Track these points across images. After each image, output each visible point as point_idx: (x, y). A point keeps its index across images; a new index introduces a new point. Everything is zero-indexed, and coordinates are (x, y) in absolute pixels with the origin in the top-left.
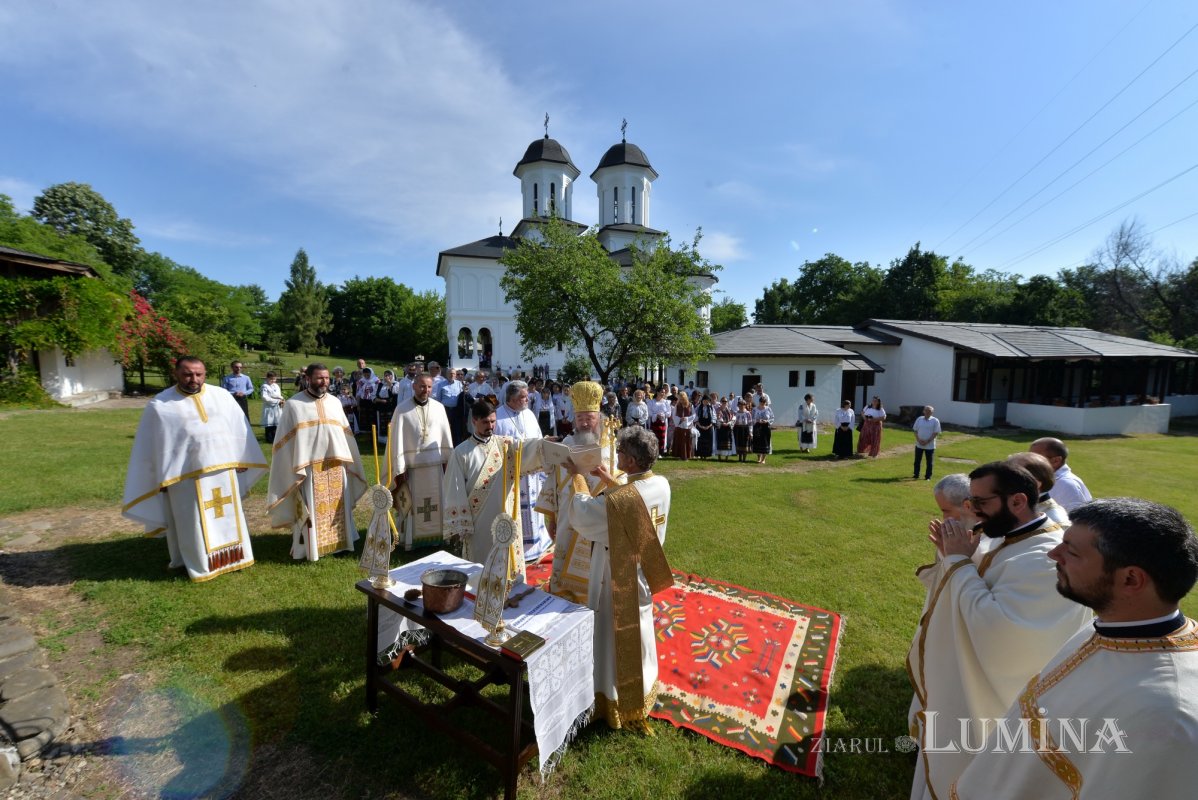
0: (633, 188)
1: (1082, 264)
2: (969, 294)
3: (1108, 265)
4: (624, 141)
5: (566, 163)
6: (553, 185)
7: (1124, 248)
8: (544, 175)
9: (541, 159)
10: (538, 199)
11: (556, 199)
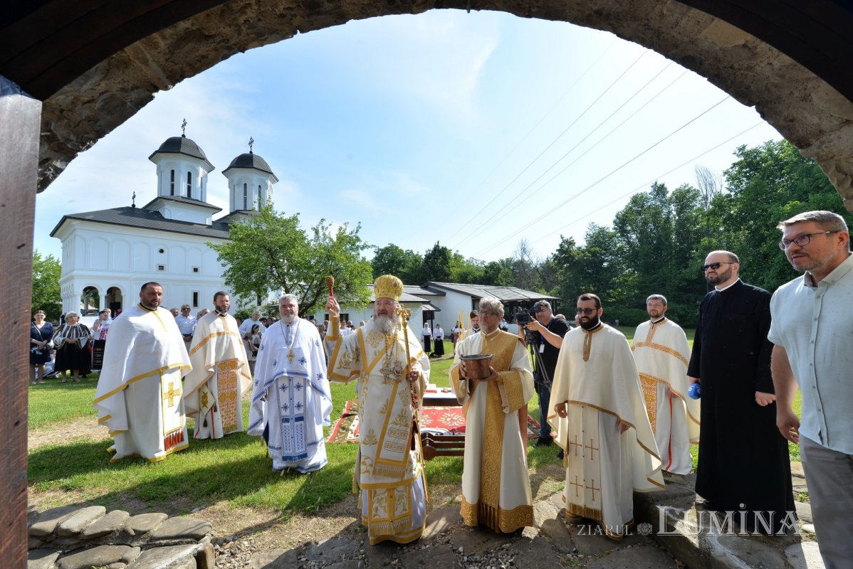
0: (260, 186)
1: (509, 257)
3: (517, 258)
4: (251, 152)
5: (204, 159)
6: (189, 174)
8: (182, 165)
9: (179, 152)
10: (175, 183)
11: (192, 185)
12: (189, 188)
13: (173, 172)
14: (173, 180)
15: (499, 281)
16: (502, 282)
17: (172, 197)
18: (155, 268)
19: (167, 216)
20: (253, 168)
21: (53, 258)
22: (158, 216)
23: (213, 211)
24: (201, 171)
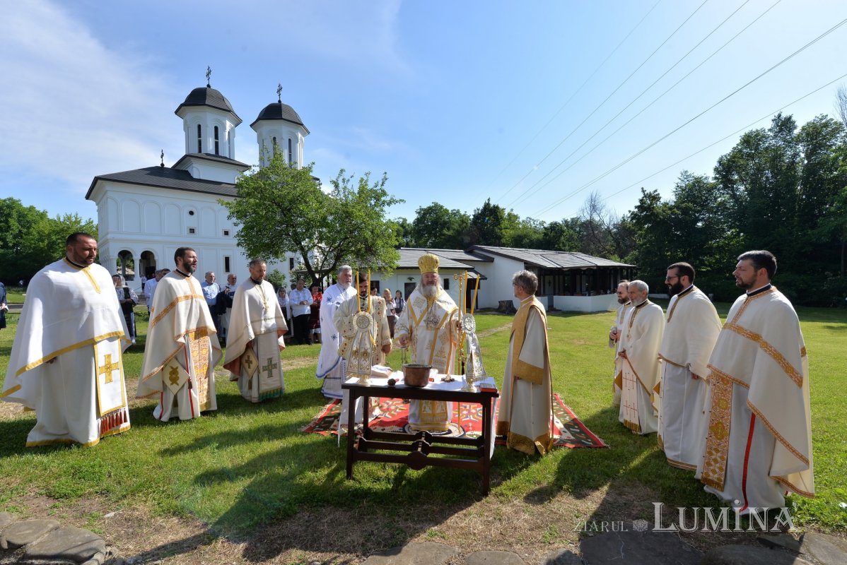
0: (290, 140)
1: (575, 216)
2: (520, 233)
3: (586, 217)
4: (280, 101)
5: (229, 111)
6: (216, 128)
7: (594, 208)
8: (209, 118)
9: (205, 105)
10: (202, 139)
11: (219, 141)
12: (217, 144)
13: (199, 127)
14: (200, 136)
15: (561, 245)
16: (564, 246)
17: (200, 155)
18: (186, 231)
19: (195, 176)
20: (282, 119)
21: (92, 222)
22: (186, 175)
23: (242, 169)
24: (228, 125)
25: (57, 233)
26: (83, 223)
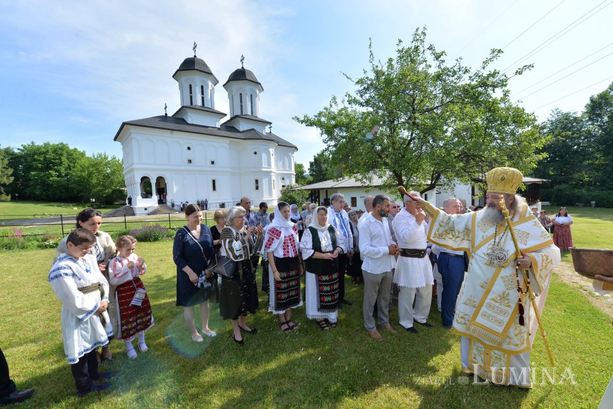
0: (251, 95)
4: (243, 68)
5: (210, 74)
8: (197, 79)
9: (194, 69)
10: (193, 94)
11: (205, 96)
12: (203, 98)
13: (190, 86)
14: (191, 93)
17: (192, 106)
18: (186, 162)
19: (190, 122)
20: (246, 79)
21: (115, 158)
22: (183, 122)
23: (221, 116)
24: (210, 83)
25: (93, 166)
26: (109, 159)
